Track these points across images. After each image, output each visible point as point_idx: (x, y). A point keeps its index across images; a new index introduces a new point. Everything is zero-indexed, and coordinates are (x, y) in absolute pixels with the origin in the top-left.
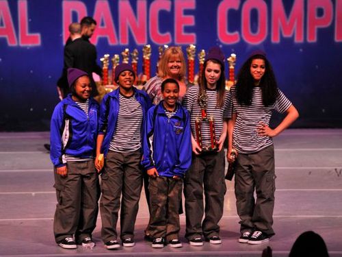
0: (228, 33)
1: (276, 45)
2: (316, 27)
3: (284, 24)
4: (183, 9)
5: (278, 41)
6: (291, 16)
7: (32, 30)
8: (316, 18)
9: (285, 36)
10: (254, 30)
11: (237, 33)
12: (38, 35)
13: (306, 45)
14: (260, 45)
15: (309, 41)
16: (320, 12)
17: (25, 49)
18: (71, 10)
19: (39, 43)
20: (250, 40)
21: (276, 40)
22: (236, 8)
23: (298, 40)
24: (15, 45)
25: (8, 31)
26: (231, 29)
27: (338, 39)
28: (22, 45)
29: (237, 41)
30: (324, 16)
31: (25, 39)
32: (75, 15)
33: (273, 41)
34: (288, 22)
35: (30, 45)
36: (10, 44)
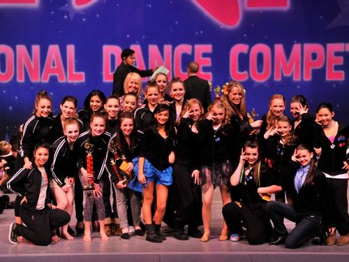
0: (238, 72)
1: (278, 83)
2: (311, 68)
3: (285, 66)
4: (201, 53)
5: (280, 79)
6: (290, 59)
7: (78, 69)
8: (311, 61)
9: (285, 75)
10: (260, 70)
11: (246, 72)
12: (83, 74)
13: (302, 83)
14: (265, 82)
15: (305, 79)
16: (314, 56)
17: (72, 84)
18: (110, 53)
19: (83, 80)
20: (257, 79)
21: (278, 79)
22: (246, 52)
23: (296, 79)
24: (64, 81)
25: (58, 70)
26: (241, 69)
27: (329, 78)
28: (69, 81)
29: (247, 78)
30: (317, 60)
31: (72, 77)
32: (113, 57)
33: (275, 79)
34: (288, 64)
35: (76, 82)
36: (60, 81)
